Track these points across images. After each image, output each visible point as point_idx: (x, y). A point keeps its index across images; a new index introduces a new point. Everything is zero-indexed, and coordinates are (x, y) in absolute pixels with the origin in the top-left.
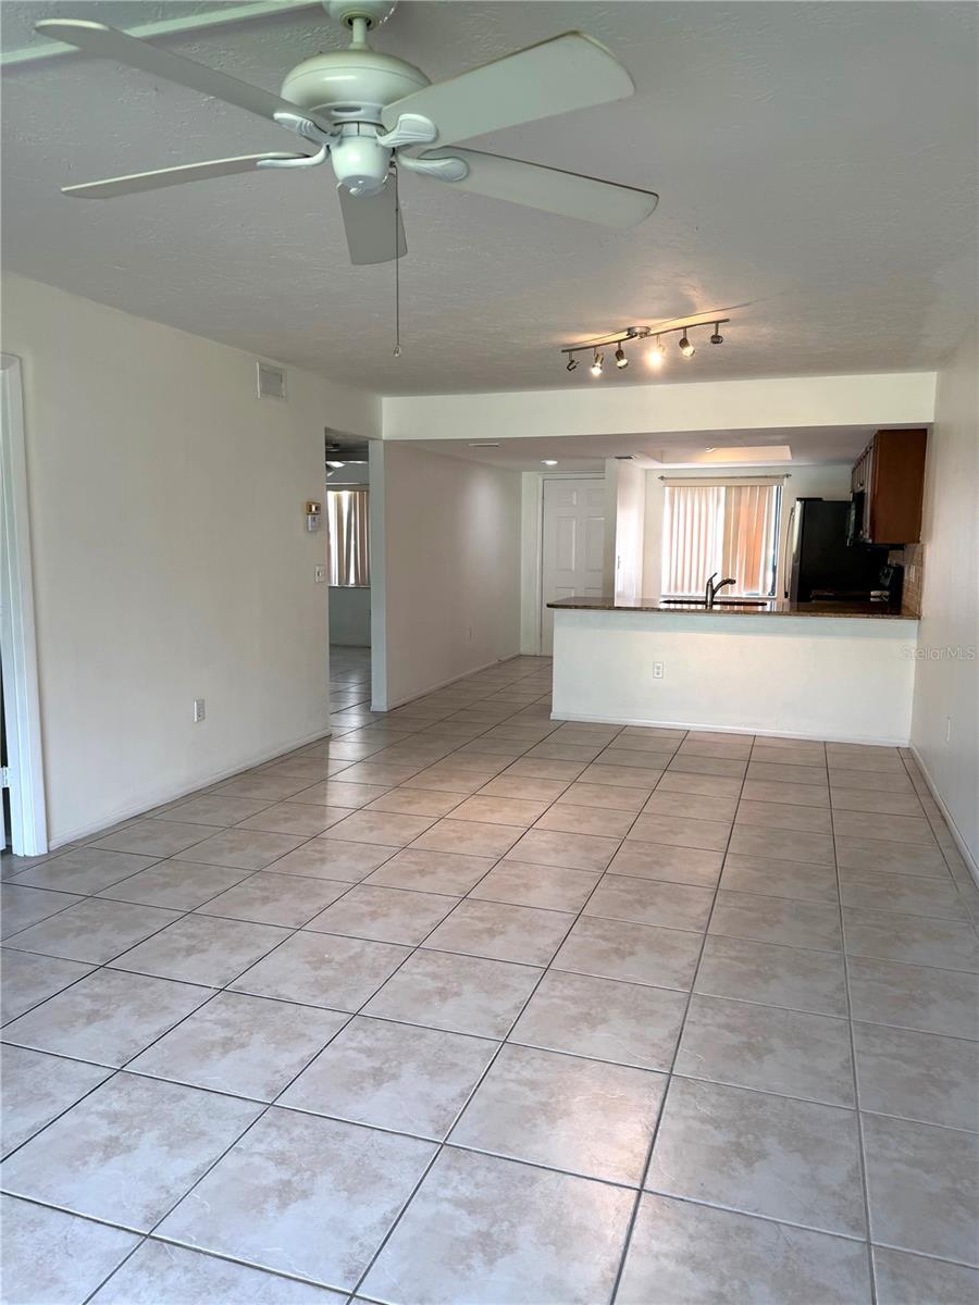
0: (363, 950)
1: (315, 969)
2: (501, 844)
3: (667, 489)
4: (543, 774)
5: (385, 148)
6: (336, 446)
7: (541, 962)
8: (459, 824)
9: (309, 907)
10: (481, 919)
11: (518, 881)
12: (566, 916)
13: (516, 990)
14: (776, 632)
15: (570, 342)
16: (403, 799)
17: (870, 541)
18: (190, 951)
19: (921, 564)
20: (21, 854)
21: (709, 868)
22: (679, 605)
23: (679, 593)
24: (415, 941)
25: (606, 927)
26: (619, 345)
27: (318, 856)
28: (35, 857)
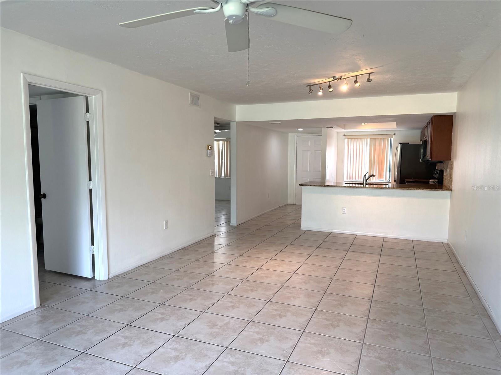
0: (229, 321)
1: (211, 328)
2: (283, 279)
3: (346, 139)
4: (298, 252)
5: (244, 4)
6: (218, 124)
7: (301, 329)
8: (266, 271)
9: (208, 303)
10: (276, 310)
11: (290, 295)
12: (311, 310)
13: (291, 340)
14: (393, 196)
15: (310, 82)
16: (244, 261)
17: (430, 160)
18: (162, 319)
19: (452, 168)
20: (98, 279)
21: (368, 291)
22: (352, 185)
23: (351, 180)
24: (250, 318)
25: (327, 315)
26: (330, 83)
27: (211, 282)
28: (103, 281)
